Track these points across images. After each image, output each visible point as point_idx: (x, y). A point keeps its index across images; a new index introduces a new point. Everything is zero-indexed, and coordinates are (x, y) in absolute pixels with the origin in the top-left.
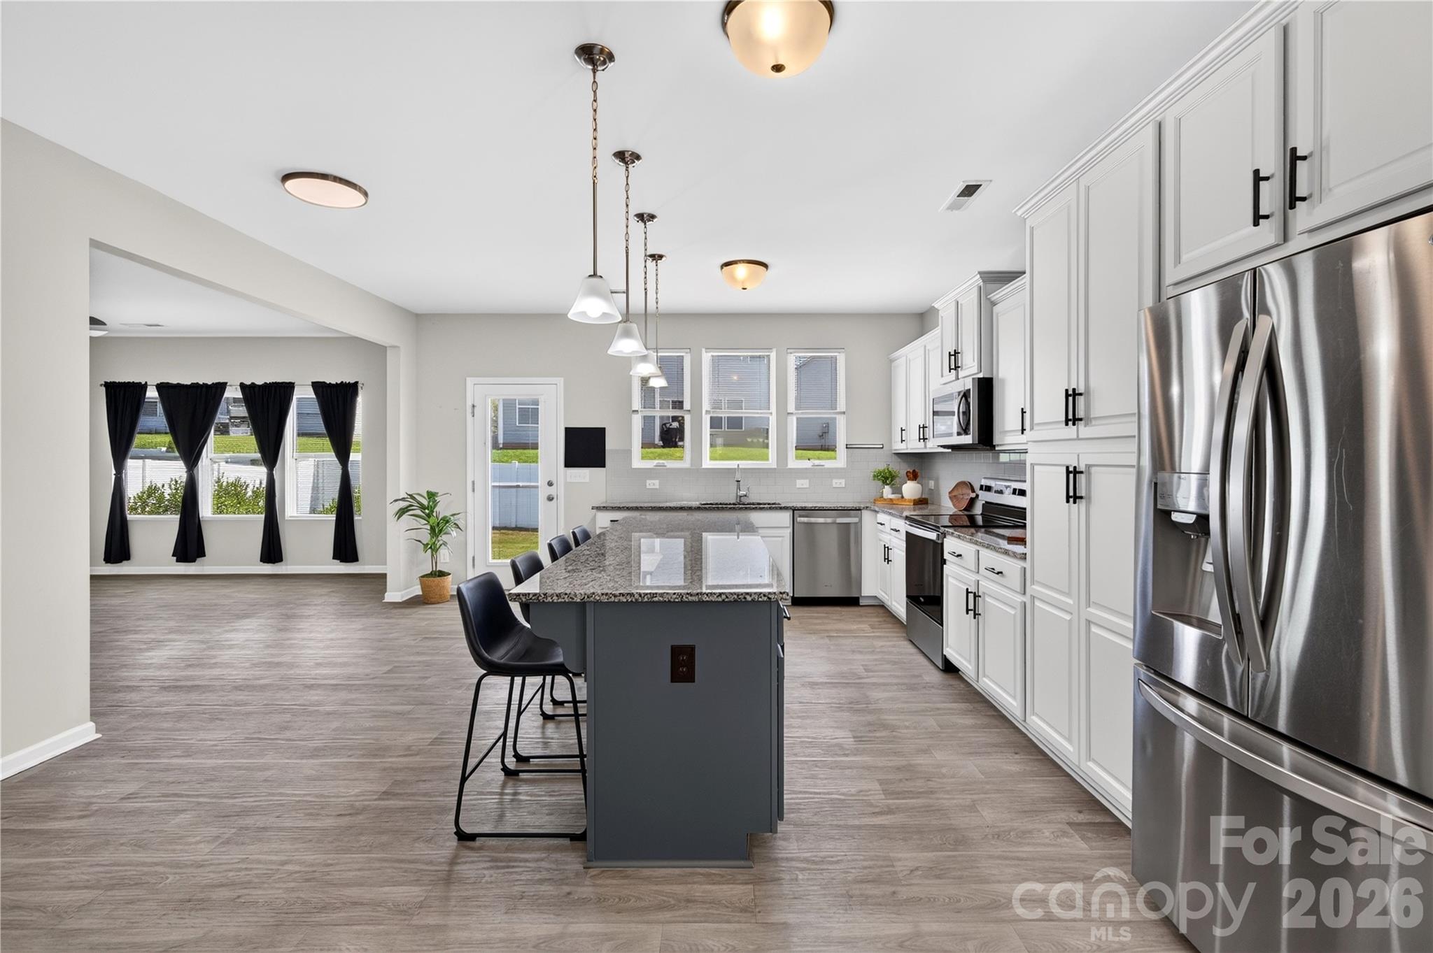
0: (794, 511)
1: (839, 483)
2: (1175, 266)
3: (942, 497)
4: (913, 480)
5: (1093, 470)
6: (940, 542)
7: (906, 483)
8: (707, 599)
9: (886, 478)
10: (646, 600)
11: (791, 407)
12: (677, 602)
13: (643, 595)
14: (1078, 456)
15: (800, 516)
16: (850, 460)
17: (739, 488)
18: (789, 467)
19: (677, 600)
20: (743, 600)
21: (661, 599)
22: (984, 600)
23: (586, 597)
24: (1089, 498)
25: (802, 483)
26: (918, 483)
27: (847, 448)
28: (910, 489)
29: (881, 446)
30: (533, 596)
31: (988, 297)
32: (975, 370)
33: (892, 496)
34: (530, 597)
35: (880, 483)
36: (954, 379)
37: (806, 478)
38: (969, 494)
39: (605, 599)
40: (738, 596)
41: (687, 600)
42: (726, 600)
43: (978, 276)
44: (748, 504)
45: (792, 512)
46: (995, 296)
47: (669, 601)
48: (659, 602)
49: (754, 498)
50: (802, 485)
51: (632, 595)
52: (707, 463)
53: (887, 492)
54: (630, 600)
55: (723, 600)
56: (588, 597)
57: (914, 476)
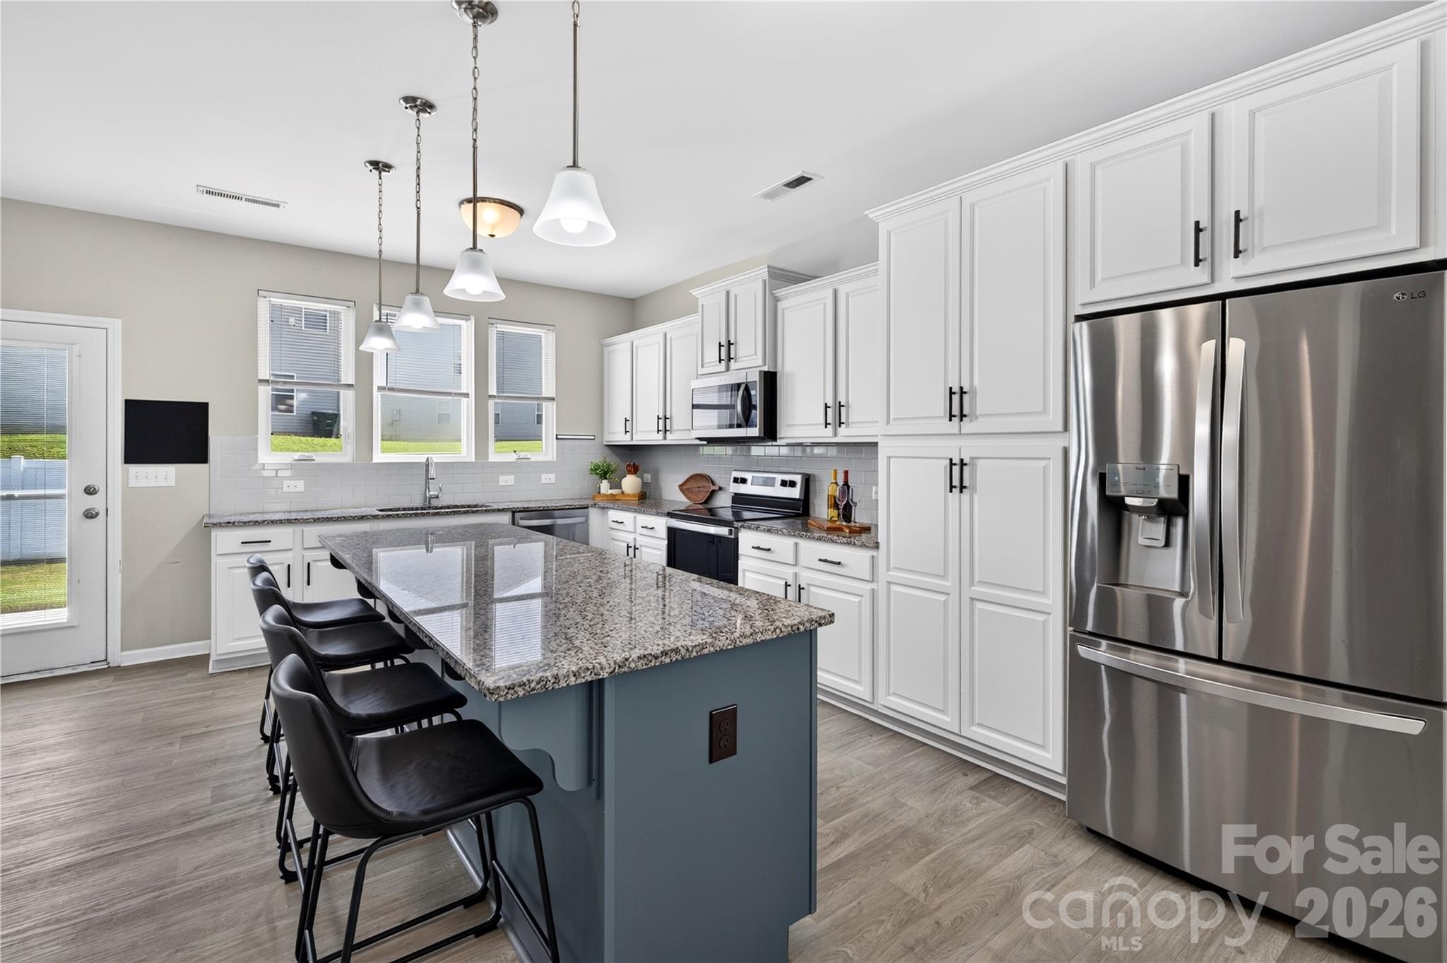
0: (513, 513)
1: (548, 478)
2: (1091, 288)
3: (663, 491)
4: (632, 474)
5: (980, 463)
6: (732, 537)
7: (625, 476)
8: (763, 638)
9: (603, 473)
10: (694, 654)
11: (493, 390)
12: (730, 649)
13: (691, 649)
14: (960, 449)
15: (522, 519)
16: (560, 452)
17: (427, 487)
18: (490, 460)
19: (730, 647)
20: (797, 632)
21: (712, 649)
22: (809, 591)
23: (617, 668)
24: (974, 489)
25: (506, 480)
26: (638, 476)
27: (557, 438)
28: (630, 483)
29: (593, 437)
30: (538, 683)
31: (773, 292)
32: (760, 362)
33: (610, 492)
34: (532, 685)
35: (597, 477)
36: (724, 370)
37: (511, 474)
38: (710, 488)
39: (641, 665)
40: (792, 627)
41: (741, 644)
42: (781, 635)
43: (766, 269)
44: (441, 508)
45: (510, 514)
46: (780, 293)
47: (722, 650)
48: (710, 654)
49: (445, 500)
50: (506, 481)
51: (676, 651)
52: (379, 457)
53: (605, 487)
54: (674, 659)
55: (778, 636)
56: (620, 667)
57: (634, 470)
